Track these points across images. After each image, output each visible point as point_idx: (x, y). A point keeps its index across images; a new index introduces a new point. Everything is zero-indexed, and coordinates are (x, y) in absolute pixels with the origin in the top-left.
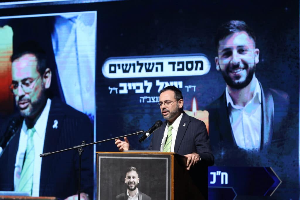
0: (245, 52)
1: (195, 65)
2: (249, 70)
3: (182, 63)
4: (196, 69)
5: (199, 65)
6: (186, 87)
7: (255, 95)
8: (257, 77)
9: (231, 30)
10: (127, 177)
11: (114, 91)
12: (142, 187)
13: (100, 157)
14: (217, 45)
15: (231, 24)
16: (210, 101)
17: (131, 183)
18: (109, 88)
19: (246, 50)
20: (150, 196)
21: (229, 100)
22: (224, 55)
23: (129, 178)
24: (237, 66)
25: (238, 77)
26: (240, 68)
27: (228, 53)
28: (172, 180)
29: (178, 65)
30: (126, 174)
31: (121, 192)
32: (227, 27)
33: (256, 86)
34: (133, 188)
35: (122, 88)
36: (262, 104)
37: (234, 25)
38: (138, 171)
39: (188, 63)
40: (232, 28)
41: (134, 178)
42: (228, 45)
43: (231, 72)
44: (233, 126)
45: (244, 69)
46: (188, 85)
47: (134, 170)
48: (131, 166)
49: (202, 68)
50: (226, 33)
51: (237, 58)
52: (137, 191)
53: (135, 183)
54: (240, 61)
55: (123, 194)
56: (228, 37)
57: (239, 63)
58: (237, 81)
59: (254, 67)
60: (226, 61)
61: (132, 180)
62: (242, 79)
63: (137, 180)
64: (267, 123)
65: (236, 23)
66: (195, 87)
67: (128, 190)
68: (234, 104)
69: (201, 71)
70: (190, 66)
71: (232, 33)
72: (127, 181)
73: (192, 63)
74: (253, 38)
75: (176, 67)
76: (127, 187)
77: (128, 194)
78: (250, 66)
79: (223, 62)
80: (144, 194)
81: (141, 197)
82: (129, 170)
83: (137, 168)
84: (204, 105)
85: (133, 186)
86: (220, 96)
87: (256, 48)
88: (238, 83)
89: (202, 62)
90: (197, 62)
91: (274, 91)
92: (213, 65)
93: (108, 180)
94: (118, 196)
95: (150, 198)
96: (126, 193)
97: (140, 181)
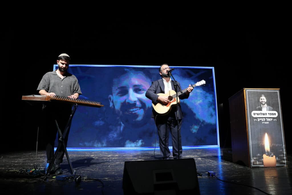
10: (260, 99)
12: (268, 104)
13: (247, 91)
17: (263, 102)
20: (272, 107)
23: (262, 99)
31: (259, 106)
34: (264, 104)
38: (265, 96)
41: (264, 99)
47: (263, 96)
48: (262, 94)
52: (266, 105)
53: (264, 102)
55: (260, 107)
61: (263, 100)
63: (265, 100)
67: (262, 105)
72: (261, 101)
76: (261, 103)
77: (262, 106)
80: (269, 107)
81: (268, 108)
82: (261, 96)
85: (264, 103)
93: (252, 100)
94: (257, 108)
95: (272, 108)
96: (261, 106)
97: (267, 101)
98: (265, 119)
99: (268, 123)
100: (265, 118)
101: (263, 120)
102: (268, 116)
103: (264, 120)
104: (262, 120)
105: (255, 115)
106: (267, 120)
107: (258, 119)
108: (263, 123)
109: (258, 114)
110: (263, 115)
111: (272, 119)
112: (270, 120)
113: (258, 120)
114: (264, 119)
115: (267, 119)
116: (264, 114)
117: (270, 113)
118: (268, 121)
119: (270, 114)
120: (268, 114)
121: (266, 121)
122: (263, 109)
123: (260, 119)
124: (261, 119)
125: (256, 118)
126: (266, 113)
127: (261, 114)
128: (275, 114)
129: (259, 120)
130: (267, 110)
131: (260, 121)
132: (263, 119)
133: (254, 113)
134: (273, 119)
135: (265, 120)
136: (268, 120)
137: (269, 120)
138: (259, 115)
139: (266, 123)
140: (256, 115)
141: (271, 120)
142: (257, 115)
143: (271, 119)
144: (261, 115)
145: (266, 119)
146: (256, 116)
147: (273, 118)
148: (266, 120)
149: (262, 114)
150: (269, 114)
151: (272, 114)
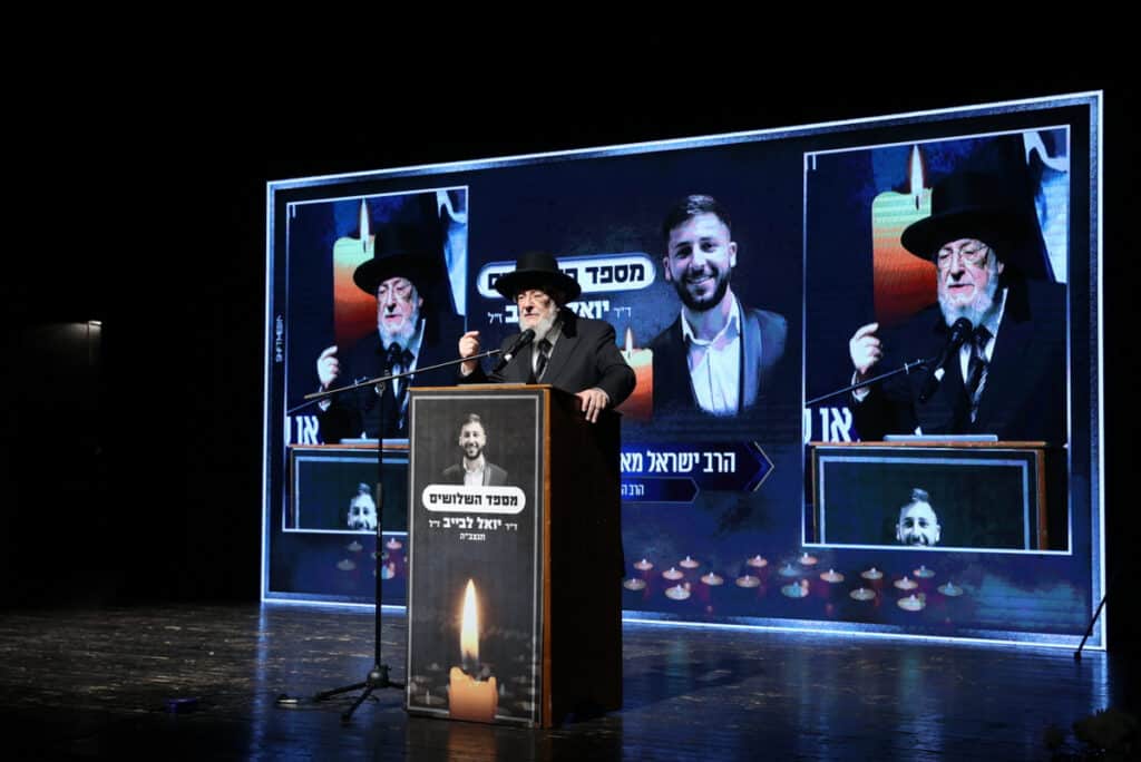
0: (712, 248)
1: (630, 272)
2: (719, 277)
3: (609, 269)
4: (632, 279)
5: (638, 272)
6: (616, 309)
7: (729, 321)
8: (733, 289)
9: (689, 212)
10: (463, 434)
11: (496, 320)
12: (491, 454)
14: (667, 237)
15: (690, 202)
16: (654, 332)
17: (472, 445)
18: (489, 314)
19: (716, 245)
20: (505, 468)
21: (686, 330)
22: (679, 253)
23: (468, 435)
24: (699, 273)
25: (701, 291)
26: (705, 276)
27: (686, 250)
28: (547, 438)
29: (603, 273)
30: (461, 428)
31: (453, 463)
32: (683, 208)
33: (731, 306)
34: (474, 454)
35: (510, 314)
36: (741, 336)
37: (695, 203)
38: (483, 422)
39: (618, 268)
40: (691, 208)
41: (475, 435)
42: (684, 239)
43: (690, 282)
44: (693, 375)
45: (711, 277)
46: (618, 307)
47: (476, 420)
48: (470, 413)
49: (641, 278)
50: (682, 217)
51: (699, 258)
52: (481, 459)
53: (477, 446)
54: (705, 263)
55: (456, 467)
56: (685, 223)
57: (703, 266)
58: (700, 298)
59: (728, 274)
60: (682, 263)
61: (472, 439)
62: (709, 295)
63: (481, 440)
64: (750, 369)
65: (699, 199)
66: (629, 309)
67: (465, 459)
68: (695, 337)
69: (641, 282)
70: (621, 274)
71: (691, 216)
72: (463, 441)
73: (624, 268)
74: (727, 223)
75: (599, 276)
76: (464, 452)
77: (465, 466)
78: (721, 271)
79: (677, 266)
80: (496, 467)
81: (489, 472)
82: (467, 421)
83: (481, 418)
84: (645, 340)
85: (475, 451)
86: (671, 323)
87: (732, 240)
88: (702, 301)
89: (641, 267)
90: (634, 267)
91: (762, 312)
92: (660, 269)
93: (429, 439)
94: (447, 471)
95: (504, 473)
96: (461, 464)
97: (487, 441)
98: (471, 521)
99: (482, 537)
100: (474, 515)
101: (463, 526)
102: (485, 507)
103: (467, 523)
104: (461, 526)
105: (435, 502)
106: (480, 527)
107: (446, 519)
108: (463, 536)
109: (446, 499)
110: (466, 503)
111: (500, 522)
112: (492, 525)
113: (445, 526)
114: (468, 519)
115: (479, 519)
116: (469, 500)
117: (493, 494)
118: (483, 531)
119: (496, 497)
120: (485, 501)
121: (475, 529)
122: (467, 478)
123: (453, 520)
124: (458, 520)
125: (439, 515)
126: (480, 497)
127: (458, 499)
128: (516, 498)
129: (448, 526)
130: (483, 484)
131: (454, 527)
132: (463, 520)
133: (432, 496)
134: (503, 523)
135: (470, 526)
136: (484, 525)
137: (488, 524)
138: (450, 502)
139: (475, 537)
140: (440, 501)
141: (495, 527)
142: (444, 502)
143: (495, 521)
144: (460, 502)
145: (475, 520)
146: (440, 507)
147: (506, 518)
148: (476, 524)
149: (461, 497)
150: (490, 497)
151: (504, 498)
